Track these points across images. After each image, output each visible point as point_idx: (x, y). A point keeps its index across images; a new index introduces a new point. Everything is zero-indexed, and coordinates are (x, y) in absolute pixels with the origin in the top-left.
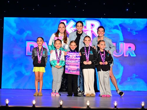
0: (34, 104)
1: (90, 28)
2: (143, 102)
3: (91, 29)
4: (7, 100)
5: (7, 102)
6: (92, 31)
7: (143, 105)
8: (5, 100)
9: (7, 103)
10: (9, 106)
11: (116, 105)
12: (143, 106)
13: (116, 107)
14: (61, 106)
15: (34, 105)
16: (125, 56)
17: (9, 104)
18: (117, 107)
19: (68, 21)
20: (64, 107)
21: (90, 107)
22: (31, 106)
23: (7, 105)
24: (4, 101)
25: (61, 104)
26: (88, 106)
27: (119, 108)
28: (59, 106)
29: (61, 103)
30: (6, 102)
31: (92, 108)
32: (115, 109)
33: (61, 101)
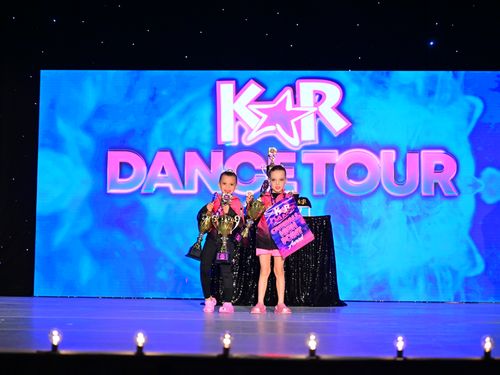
0: (140, 345)
1: (312, 104)
2: (488, 339)
3: (315, 109)
4: (55, 333)
5: (56, 338)
6: (317, 115)
7: (488, 345)
8: (50, 332)
9: (55, 343)
10: (63, 352)
11: (400, 349)
12: (487, 350)
13: (400, 353)
14: (226, 350)
15: (140, 349)
16: (423, 193)
17: (62, 344)
18: (404, 355)
19: (241, 83)
20: (235, 354)
21: (317, 354)
22: (131, 353)
23: (55, 348)
24: (47, 338)
25: (227, 346)
26: (312, 353)
27: (410, 357)
28: (221, 352)
29: (227, 341)
30: (51, 338)
31: (324, 356)
32: (399, 359)
33: (227, 336)
